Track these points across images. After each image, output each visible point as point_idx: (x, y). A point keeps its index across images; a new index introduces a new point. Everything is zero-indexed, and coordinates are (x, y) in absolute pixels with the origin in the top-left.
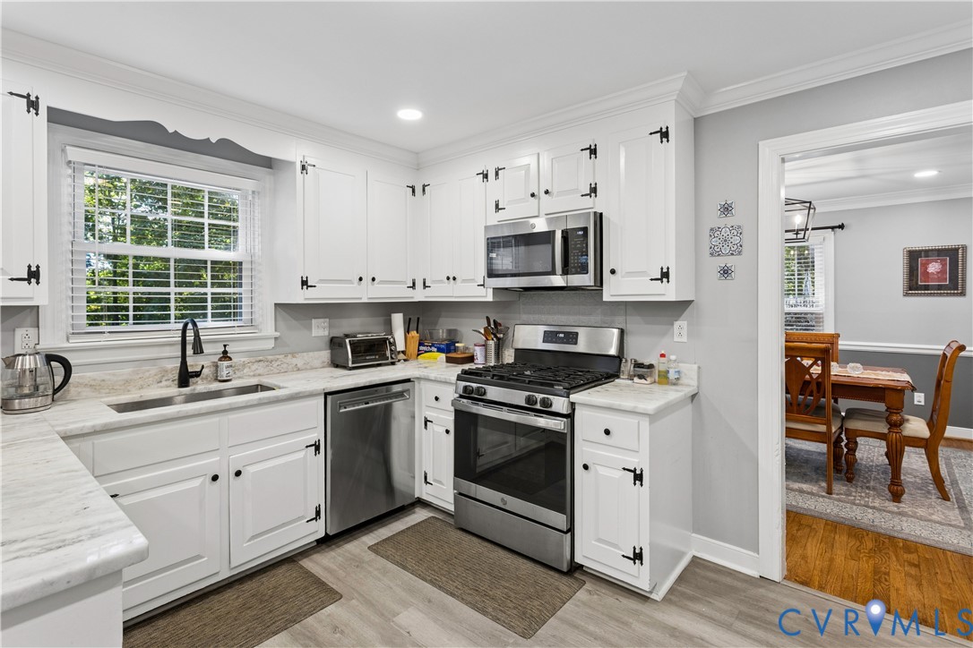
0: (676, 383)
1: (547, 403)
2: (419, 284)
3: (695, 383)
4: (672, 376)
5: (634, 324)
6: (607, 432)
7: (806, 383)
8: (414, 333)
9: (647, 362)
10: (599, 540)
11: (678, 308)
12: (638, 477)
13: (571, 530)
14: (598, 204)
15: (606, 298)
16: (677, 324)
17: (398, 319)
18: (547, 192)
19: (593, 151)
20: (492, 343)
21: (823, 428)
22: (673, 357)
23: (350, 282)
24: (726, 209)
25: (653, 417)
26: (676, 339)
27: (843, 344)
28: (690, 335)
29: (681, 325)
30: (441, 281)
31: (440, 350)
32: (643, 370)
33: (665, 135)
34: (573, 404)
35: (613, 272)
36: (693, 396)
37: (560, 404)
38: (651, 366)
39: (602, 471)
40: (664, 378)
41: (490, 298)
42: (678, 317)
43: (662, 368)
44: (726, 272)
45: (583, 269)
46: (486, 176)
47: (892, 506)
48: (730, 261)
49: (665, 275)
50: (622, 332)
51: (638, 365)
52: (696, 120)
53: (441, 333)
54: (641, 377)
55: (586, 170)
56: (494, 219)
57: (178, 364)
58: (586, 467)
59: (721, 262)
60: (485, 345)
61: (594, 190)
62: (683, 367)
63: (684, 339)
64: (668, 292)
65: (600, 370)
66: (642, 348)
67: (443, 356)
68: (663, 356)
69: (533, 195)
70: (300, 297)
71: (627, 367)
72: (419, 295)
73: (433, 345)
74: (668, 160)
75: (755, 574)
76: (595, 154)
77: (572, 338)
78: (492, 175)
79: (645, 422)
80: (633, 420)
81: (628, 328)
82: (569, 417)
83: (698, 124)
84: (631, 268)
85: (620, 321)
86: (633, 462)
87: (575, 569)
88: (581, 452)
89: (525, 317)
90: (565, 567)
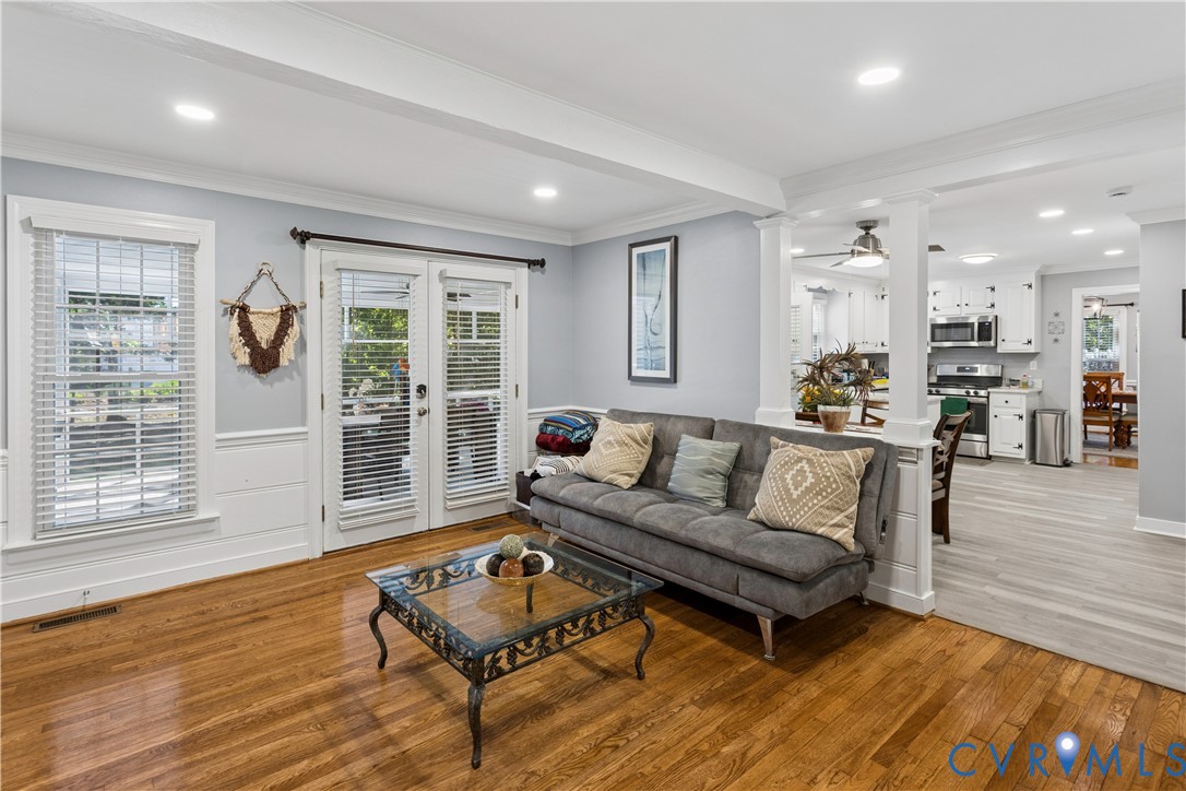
0: (1032, 387)
1: (976, 393)
2: (880, 345)
3: (1041, 387)
4: (1030, 384)
5: (1008, 363)
6: (1007, 402)
7: (1098, 395)
10: (1003, 443)
11: (1032, 356)
12: (1021, 417)
13: (988, 442)
14: (995, 311)
15: (999, 351)
16: (1031, 363)
18: (966, 305)
19: (993, 289)
21: (1107, 418)
24: (1057, 315)
25: (1027, 395)
26: (1031, 369)
28: (1038, 367)
29: (1033, 365)
32: (1014, 382)
33: (1030, 286)
34: (989, 393)
35: (1003, 341)
36: (1040, 392)
37: (982, 393)
39: (1003, 417)
40: (1026, 385)
41: (929, 351)
42: (1032, 359)
43: (1025, 381)
44: (1056, 341)
45: (989, 340)
48: (1058, 337)
49: (1030, 342)
50: (1003, 367)
51: (1011, 380)
52: (1042, 276)
55: (990, 298)
56: (933, 315)
58: (996, 416)
59: (1054, 336)
61: (993, 306)
62: (1035, 380)
63: (1035, 369)
64: (1031, 349)
65: (996, 382)
66: (1013, 372)
68: (1025, 375)
69: (958, 305)
71: (1006, 382)
72: (880, 350)
74: (1031, 296)
78: (931, 293)
79: (1024, 397)
80: (1019, 396)
81: (1005, 365)
82: (988, 397)
83: (1043, 278)
84: (1011, 339)
85: (1000, 361)
86: (1019, 412)
87: (989, 458)
88: (992, 411)
89: (942, 361)
90: (984, 456)
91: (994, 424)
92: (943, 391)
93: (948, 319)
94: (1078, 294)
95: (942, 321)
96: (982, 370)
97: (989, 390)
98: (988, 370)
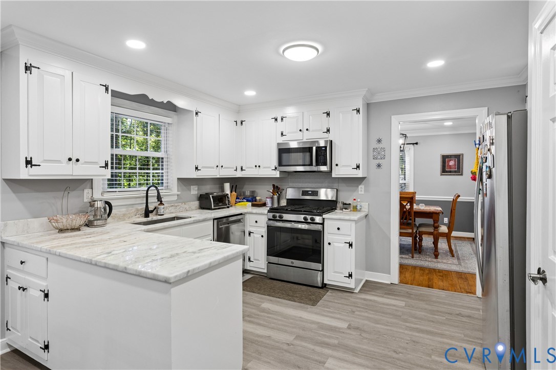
0: (360, 210)
1: (312, 219)
2: (239, 169)
3: (367, 210)
4: (359, 208)
5: (342, 187)
6: (338, 229)
8: (234, 193)
9: (348, 203)
10: (336, 272)
11: (360, 180)
12: (351, 245)
13: (323, 270)
14: (330, 137)
15: (334, 175)
16: (360, 187)
17: (227, 186)
18: (308, 130)
19: (328, 114)
20: (276, 197)
21: (410, 231)
22: (359, 200)
23: (213, 168)
24: (379, 141)
25: (355, 221)
26: (360, 193)
27: (418, 197)
28: (365, 191)
29: (361, 188)
30: (252, 168)
31: (248, 201)
32: (346, 206)
33: (358, 111)
34: (324, 219)
35: (337, 165)
36: (366, 216)
37: (318, 219)
38: (350, 204)
39: (336, 244)
40: (355, 209)
41: (278, 176)
42: (360, 184)
43: (355, 205)
44: (379, 166)
45: (325, 164)
46: (276, 120)
47: (435, 260)
48: (381, 161)
49: (358, 167)
50: (337, 190)
51: (344, 204)
52: (368, 104)
53: (248, 193)
54: (346, 209)
55: (325, 123)
56: (281, 140)
58: (329, 244)
59: (377, 162)
60: (272, 198)
61: (328, 130)
62: (363, 204)
63: (363, 193)
64: (359, 174)
65: (330, 206)
66: (346, 196)
67: (250, 204)
68: (355, 200)
69: (300, 130)
70: (194, 175)
71: (339, 205)
72: (239, 174)
73: (244, 199)
74: (359, 119)
75: (389, 282)
76: (329, 115)
77: (316, 193)
78: (279, 119)
79: (353, 224)
80: (348, 223)
81: (340, 188)
82: (323, 224)
83: (368, 106)
84: (343, 166)
85: (336, 185)
86: (349, 239)
87: (324, 286)
88: (327, 238)
89: (291, 184)
90: (320, 285)
91: (328, 252)
92: (286, 217)
93: (299, 143)
94: (396, 122)
95: (294, 145)
96: (325, 194)
97: (324, 216)
98: (326, 195)
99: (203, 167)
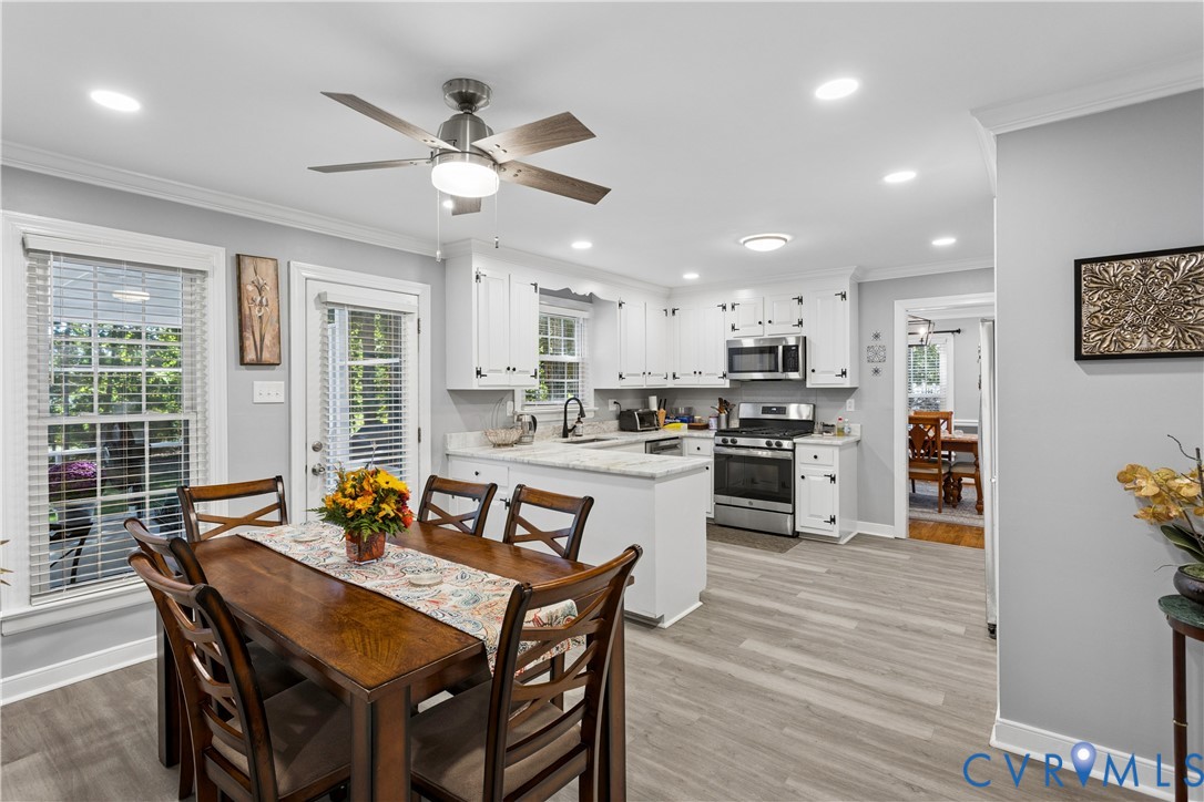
0: (848, 434)
1: (779, 444)
2: (670, 376)
3: (859, 434)
4: (846, 430)
5: (821, 401)
6: (816, 457)
7: (926, 441)
8: (663, 410)
9: (830, 423)
10: (811, 516)
11: (849, 392)
12: (833, 479)
13: (794, 513)
14: (803, 331)
15: (808, 385)
16: (848, 401)
17: (653, 400)
18: (770, 322)
19: (800, 300)
20: (723, 416)
22: (846, 420)
23: (638, 375)
24: (877, 336)
25: (841, 447)
26: (848, 410)
28: (855, 407)
29: (850, 402)
30: (690, 375)
31: (682, 421)
32: (828, 428)
33: (844, 296)
34: (794, 444)
35: (813, 371)
36: (858, 442)
37: (786, 444)
38: (833, 426)
39: (812, 478)
40: (841, 432)
41: (728, 386)
42: (848, 397)
43: (841, 426)
44: (876, 371)
45: (796, 370)
46: (724, 308)
47: (978, 517)
48: (879, 366)
49: (844, 373)
50: (814, 406)
51: (825, 425)
52: (859, 284)
53: (684, 410)
54: (827, 432)
55: (797, 312)
56: (731, 336)
57: (562, 424)
58: (803, 477)
59: (874, 366)
60: (718, 418)
61: (801, 323)
62: (852, 425)
63: (852, 409)
64: (846, 383)
65: (805, 427)
66: (828, 415)
67: (686, 425)
68: (840, 419)
69: (760, 323)
70: (616, 385)
71: (818, 427)
72: (670, 384)
73: (677, 418)
74: (845, 309)
75: (892, 537)
76: (802, 302)
77: (782, 410)
78: (729, 307)
79: (837, 451)
80: (830, 450)
81: (818, 404)
82: (793, 451)
83: (860, 287)
84: (824, 369)
85: (812, 399)
86: (830, 471)
87: (796, 535)
88: (800, 470)
89: (745, 398)
90: (790, 533)
91: (801, 489)
92: (741, 441)
93: (756, 341)
94: (902, 309)
95: (748, 343)
96: (796, 411)
97: (795, 440)
98: (799, 413)
99: (628, 375)
